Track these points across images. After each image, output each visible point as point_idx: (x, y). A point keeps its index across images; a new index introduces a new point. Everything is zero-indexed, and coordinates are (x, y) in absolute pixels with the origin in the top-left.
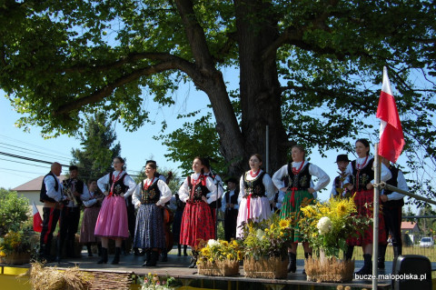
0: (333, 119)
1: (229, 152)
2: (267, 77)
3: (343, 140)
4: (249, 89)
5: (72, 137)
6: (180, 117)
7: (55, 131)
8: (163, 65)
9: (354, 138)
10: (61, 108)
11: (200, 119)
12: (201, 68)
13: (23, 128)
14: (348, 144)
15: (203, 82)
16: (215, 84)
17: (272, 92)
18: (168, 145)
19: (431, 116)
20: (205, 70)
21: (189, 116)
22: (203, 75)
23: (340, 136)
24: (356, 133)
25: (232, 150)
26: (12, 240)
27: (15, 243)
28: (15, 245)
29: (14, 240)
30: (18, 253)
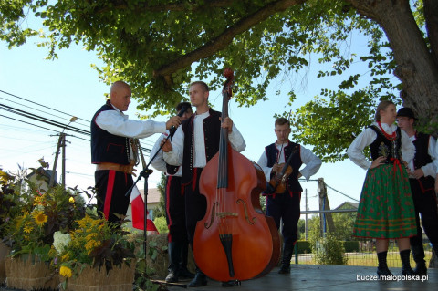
25: (430, 101)
26: (88, 237)
27: (96, 244)
28: (96, 250)
29: (93, 238)
30: (103, 268)
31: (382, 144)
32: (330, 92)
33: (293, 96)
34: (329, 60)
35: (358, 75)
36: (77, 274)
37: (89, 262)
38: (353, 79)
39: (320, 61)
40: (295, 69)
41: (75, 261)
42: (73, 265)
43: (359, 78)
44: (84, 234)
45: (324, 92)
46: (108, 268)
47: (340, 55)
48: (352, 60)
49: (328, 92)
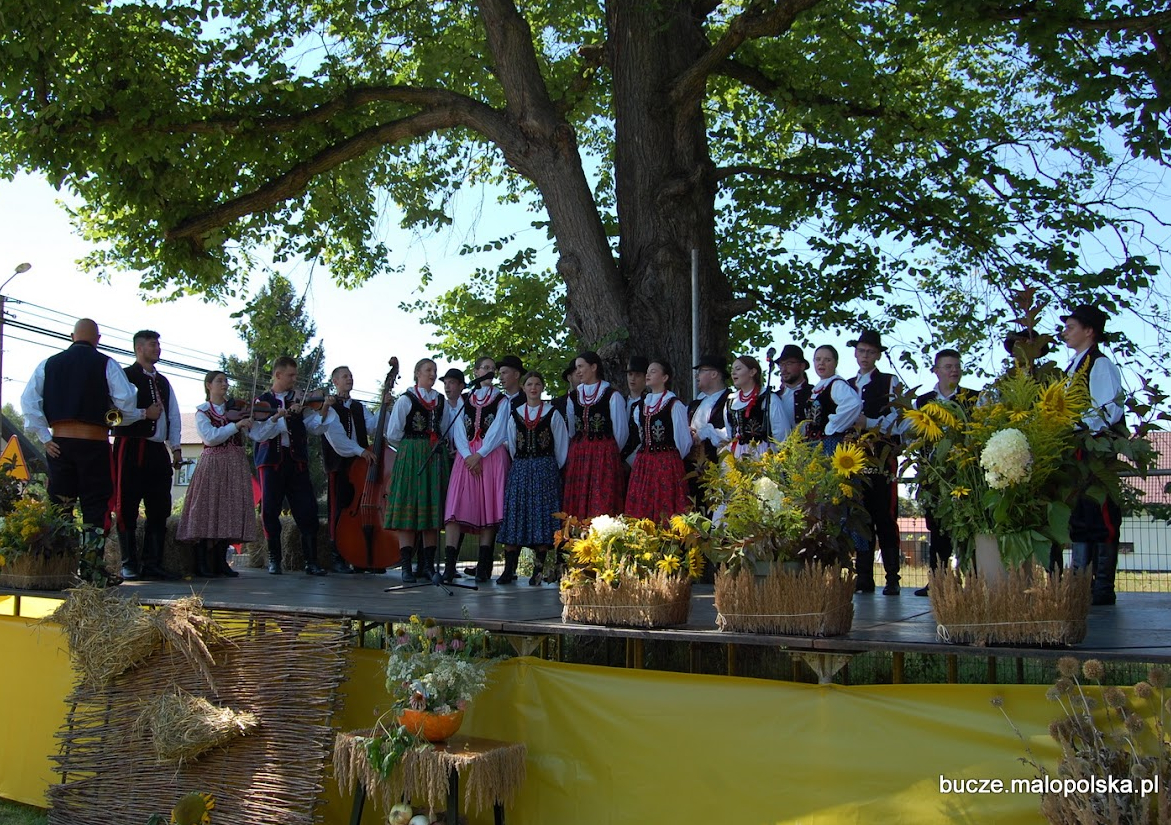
0: (835, 254)
1: (591, 324)
2: (682, 143)
3: (854, 306)
4: (639, 173)
5: (213, 304)
6: (466, 250)
7: (171, 286)
8: (429, 115)
9: (880, 303)
10: (185, 222)
11: (512, 256)
12: (523, 117)
13: (94, 272)
14: (864, 316)
15: (526, 154)
16: (556, 156)
17: (695, 178)
18: (436, 322)
19: (1075, 245)
20: (532, 122)
21: (487, 248)
22: (527, 136)
23: (846, 298)
24: (888, 289)
25: (598, 319)
26: (25, 522)
27: (33, 530)
28: (32, 536)
29: (30, 523)
30: (41, 557)
31: (418, 413)
33: (427, 276)
36: (11, 562)
37: (26, 550)
39: (501, 199)
41: (9, 548)
42: (7, 553)
44: (20, 518)
45: (479, 274)
46: (46, 557)
49: (487, 274)
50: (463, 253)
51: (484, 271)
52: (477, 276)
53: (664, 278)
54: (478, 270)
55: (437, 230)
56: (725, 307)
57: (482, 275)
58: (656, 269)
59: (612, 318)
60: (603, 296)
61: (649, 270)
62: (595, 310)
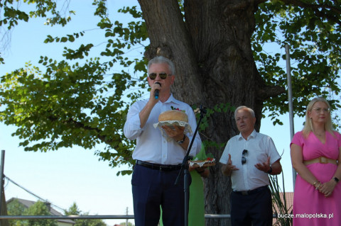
32: (51, 60)
34: (44, 15)
35: (91, 46)
38: (84, 49)
40: (8, 25)
43: (91, 49)
45: (43, 60)
47: (57, 10)
48: (69, 19)
49: (48, 61)
50: (47, 41)
51: (46, 58)
52: (40, 62)
53: (230, 68)
54: (42, 57)
55: (9, 28)
56: (263, 91)
57: (44, 61)
58: (225, 60)
59: (195, 93)
60: (189, 77)
61: (219, 61)
62: (182, 87)
